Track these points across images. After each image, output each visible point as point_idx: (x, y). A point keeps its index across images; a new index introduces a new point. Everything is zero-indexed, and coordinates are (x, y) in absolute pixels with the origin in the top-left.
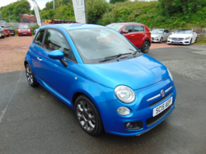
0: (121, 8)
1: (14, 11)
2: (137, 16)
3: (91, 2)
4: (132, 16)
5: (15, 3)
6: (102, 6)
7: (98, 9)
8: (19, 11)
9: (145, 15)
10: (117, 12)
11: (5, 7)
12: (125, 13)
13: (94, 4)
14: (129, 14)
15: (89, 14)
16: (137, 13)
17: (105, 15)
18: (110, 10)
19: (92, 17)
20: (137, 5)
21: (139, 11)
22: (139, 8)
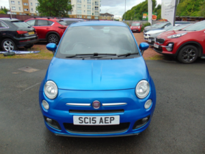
11: (135, 7)
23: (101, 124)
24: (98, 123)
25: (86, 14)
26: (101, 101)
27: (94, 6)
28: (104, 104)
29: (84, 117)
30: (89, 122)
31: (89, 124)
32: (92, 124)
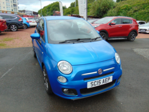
0: (124, 5)
1: (51, 9)
2: (135, 11)
3: (100, 2)
4: (131, 11)
5: (52, 4)
6: (108, 4)
7: (105, 7)
8: (54, 9)
9: (143, 11)
10: (120, 9)
11: (46, 7)
12: (125, 9)
13: (102, 3)
14: (129, 10)
15: (98, 10)
16: (136, 9)
17: (110, 11)
18: (114, 7)
19: (100, 12)
20: (137, 3)
21: (139, 7)
22: (139, 5)
23: (104, 84)
24: (102, 84)
25: (6, 10)
26: (103, 68)
27: (13, 4)
28: (104, 70)
29: (94, 81)
30: (97, 84)
31: (97, 86)
32: (98, 85)
